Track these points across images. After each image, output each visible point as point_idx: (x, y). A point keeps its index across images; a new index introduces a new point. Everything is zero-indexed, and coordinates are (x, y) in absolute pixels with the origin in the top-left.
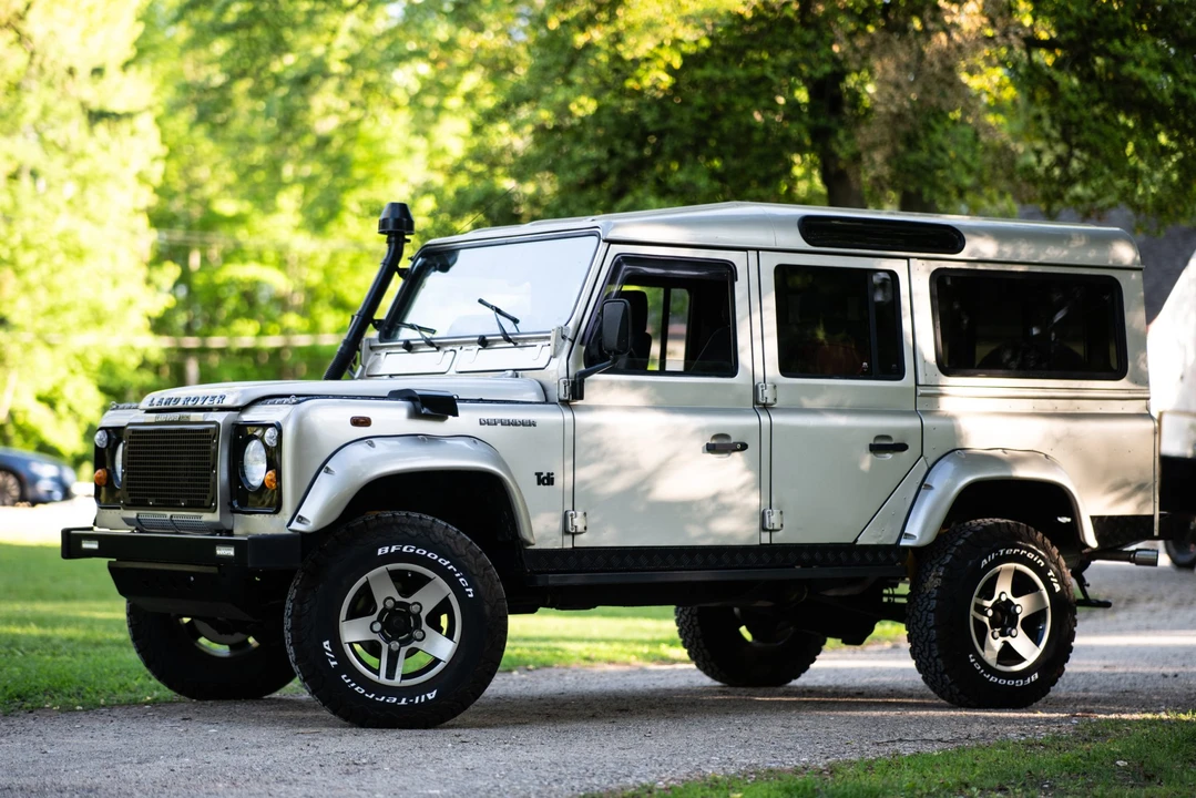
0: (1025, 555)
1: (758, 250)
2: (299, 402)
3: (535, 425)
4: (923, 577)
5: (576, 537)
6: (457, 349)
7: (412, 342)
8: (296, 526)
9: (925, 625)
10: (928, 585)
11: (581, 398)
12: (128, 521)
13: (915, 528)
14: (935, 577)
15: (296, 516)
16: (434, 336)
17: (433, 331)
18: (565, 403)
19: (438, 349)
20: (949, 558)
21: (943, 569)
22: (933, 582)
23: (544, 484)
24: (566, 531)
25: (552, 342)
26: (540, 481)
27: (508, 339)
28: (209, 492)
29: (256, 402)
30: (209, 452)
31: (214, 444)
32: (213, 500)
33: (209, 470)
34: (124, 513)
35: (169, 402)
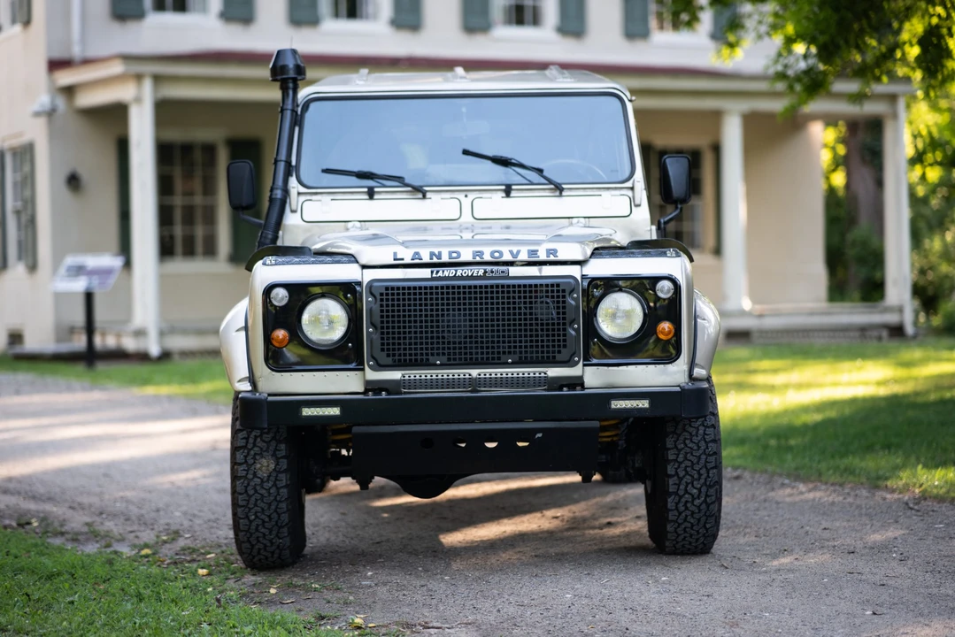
6: (461, 196)
12: (369, 382)
25: (636, 192)
27: (559, 189)
28: (565, 346)
29: (593, 255)
30: (564, 307)
31: (574, 299)
32: (573, 355)
33: (564, 324)
34: (372, 375)
35: (439, 257)
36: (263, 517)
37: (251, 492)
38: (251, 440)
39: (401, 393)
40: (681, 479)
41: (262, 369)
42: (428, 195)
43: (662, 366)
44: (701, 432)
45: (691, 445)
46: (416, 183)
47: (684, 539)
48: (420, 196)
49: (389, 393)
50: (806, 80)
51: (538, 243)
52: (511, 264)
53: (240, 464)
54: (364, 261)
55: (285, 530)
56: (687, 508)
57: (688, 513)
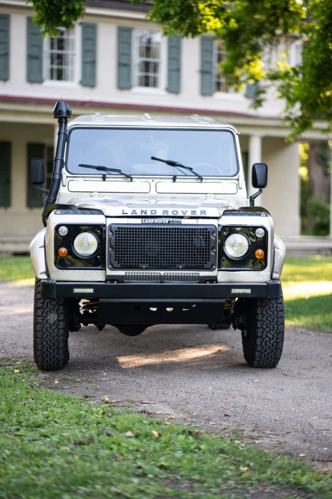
6: (150, 181)
12: (108, 276)
27: (200, 178)
28: (209, 261)
29: (224, 214)
30: (209, 241)
31: (214, 236)
32: (213, 265)
33: (209, 249)
34: (110, 272)
35: (146, 213)
36: (50, 344)
37: (45, 331)
38: (45, 304)
39: (124, 282)
40: (264, 330)
41: (53, 268)
42: (134, 180)
43: (257, 272)
44: (275, 306)
45: (270, 313)
46: (128, 173)
47: (264, 360)
48: (129, 180)
49: (118, 282)
50: (301, 121)
51: (196, 207)
52: (182, 217)
53: (40, 316)
54: (106, 214)
55: (61, 350)
56: (266, 345)
57: (267, 347)
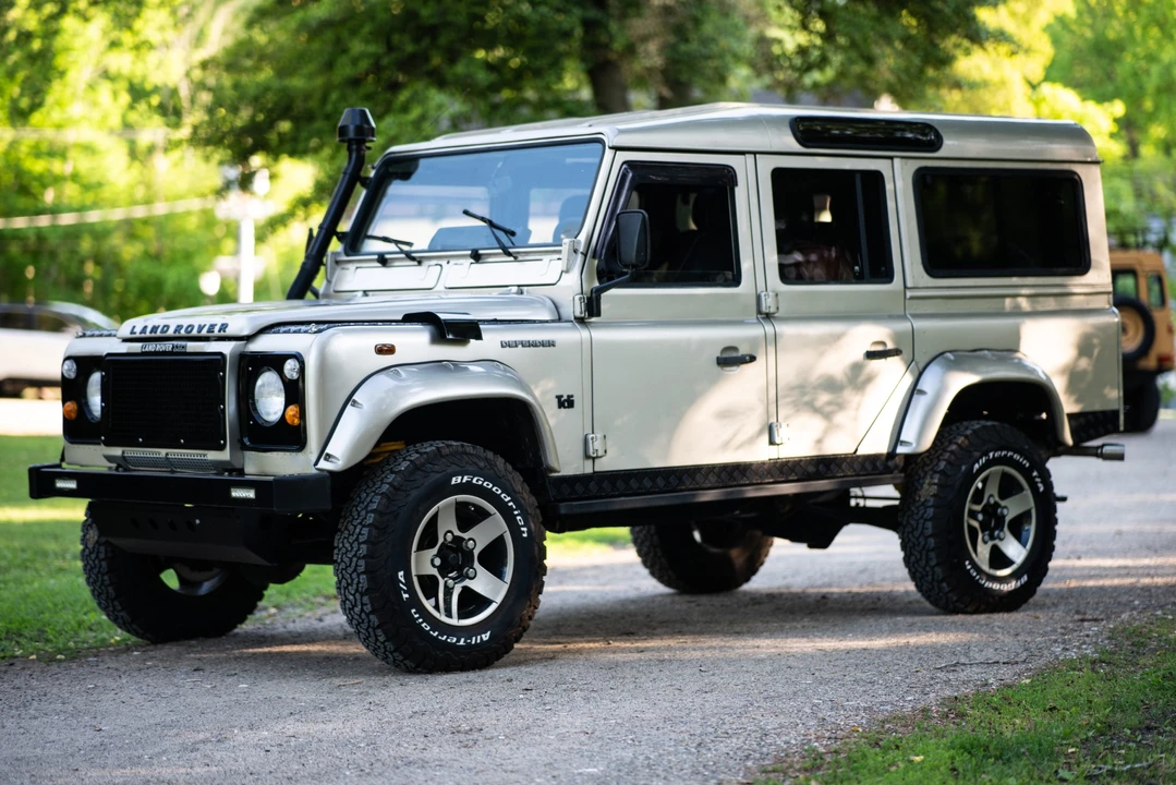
0: (1011, 457)
1: (755, 153)
2: (320, 331)
3: (554, 346)
4: (917, 484)
5: (596, 461)
6: (444, 263)
7: (387, 256)
8: (323, 464)
9: (922, 533)
10: (922, 492)
11: (599, 314)
12: (109, 458)
13: (908, 434)
14: (930, 485)
15: (323, 453)
16: (413, 248)
17: (409, 244)
18: (581, 321)
19: (420, 263)
20: (942, 465)
21: (937, 476)
22: (929, 488)
23: (565, 407)
24: (587, 456)
25: (564, 255)
26: (561, 405)
29: (263, 330)
31: (220, 377)
32: (221, 437)
34: (105, 450)
35: (156, 331)
39: (130, 470)
43: (295, 453)
